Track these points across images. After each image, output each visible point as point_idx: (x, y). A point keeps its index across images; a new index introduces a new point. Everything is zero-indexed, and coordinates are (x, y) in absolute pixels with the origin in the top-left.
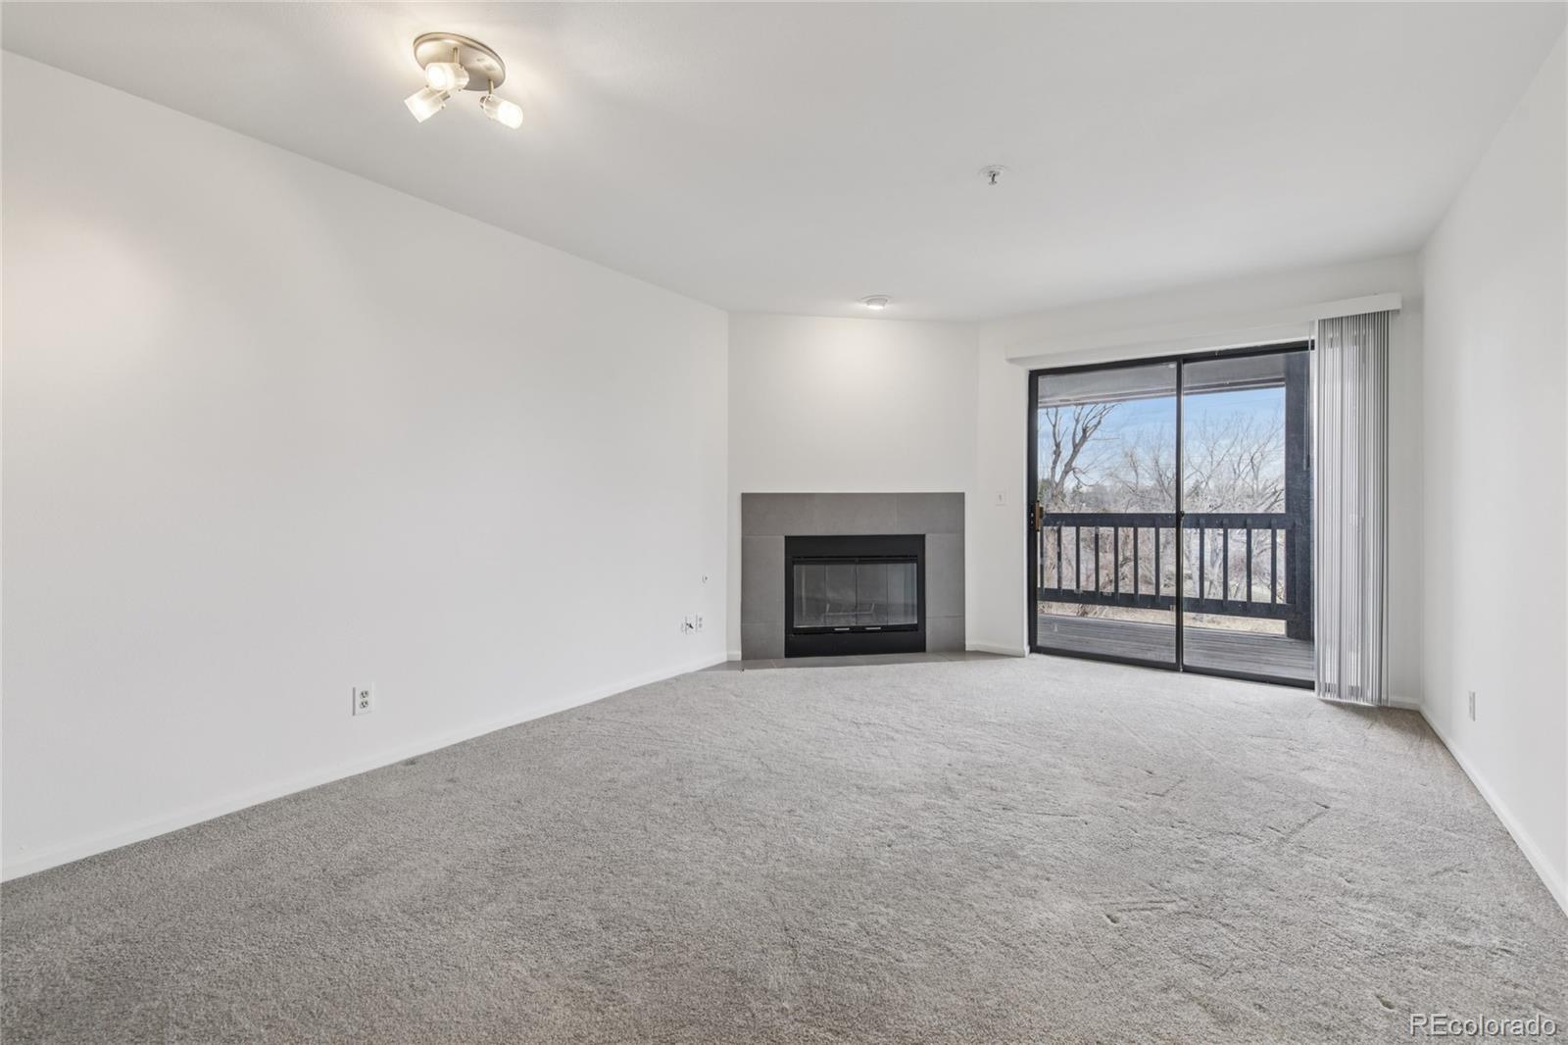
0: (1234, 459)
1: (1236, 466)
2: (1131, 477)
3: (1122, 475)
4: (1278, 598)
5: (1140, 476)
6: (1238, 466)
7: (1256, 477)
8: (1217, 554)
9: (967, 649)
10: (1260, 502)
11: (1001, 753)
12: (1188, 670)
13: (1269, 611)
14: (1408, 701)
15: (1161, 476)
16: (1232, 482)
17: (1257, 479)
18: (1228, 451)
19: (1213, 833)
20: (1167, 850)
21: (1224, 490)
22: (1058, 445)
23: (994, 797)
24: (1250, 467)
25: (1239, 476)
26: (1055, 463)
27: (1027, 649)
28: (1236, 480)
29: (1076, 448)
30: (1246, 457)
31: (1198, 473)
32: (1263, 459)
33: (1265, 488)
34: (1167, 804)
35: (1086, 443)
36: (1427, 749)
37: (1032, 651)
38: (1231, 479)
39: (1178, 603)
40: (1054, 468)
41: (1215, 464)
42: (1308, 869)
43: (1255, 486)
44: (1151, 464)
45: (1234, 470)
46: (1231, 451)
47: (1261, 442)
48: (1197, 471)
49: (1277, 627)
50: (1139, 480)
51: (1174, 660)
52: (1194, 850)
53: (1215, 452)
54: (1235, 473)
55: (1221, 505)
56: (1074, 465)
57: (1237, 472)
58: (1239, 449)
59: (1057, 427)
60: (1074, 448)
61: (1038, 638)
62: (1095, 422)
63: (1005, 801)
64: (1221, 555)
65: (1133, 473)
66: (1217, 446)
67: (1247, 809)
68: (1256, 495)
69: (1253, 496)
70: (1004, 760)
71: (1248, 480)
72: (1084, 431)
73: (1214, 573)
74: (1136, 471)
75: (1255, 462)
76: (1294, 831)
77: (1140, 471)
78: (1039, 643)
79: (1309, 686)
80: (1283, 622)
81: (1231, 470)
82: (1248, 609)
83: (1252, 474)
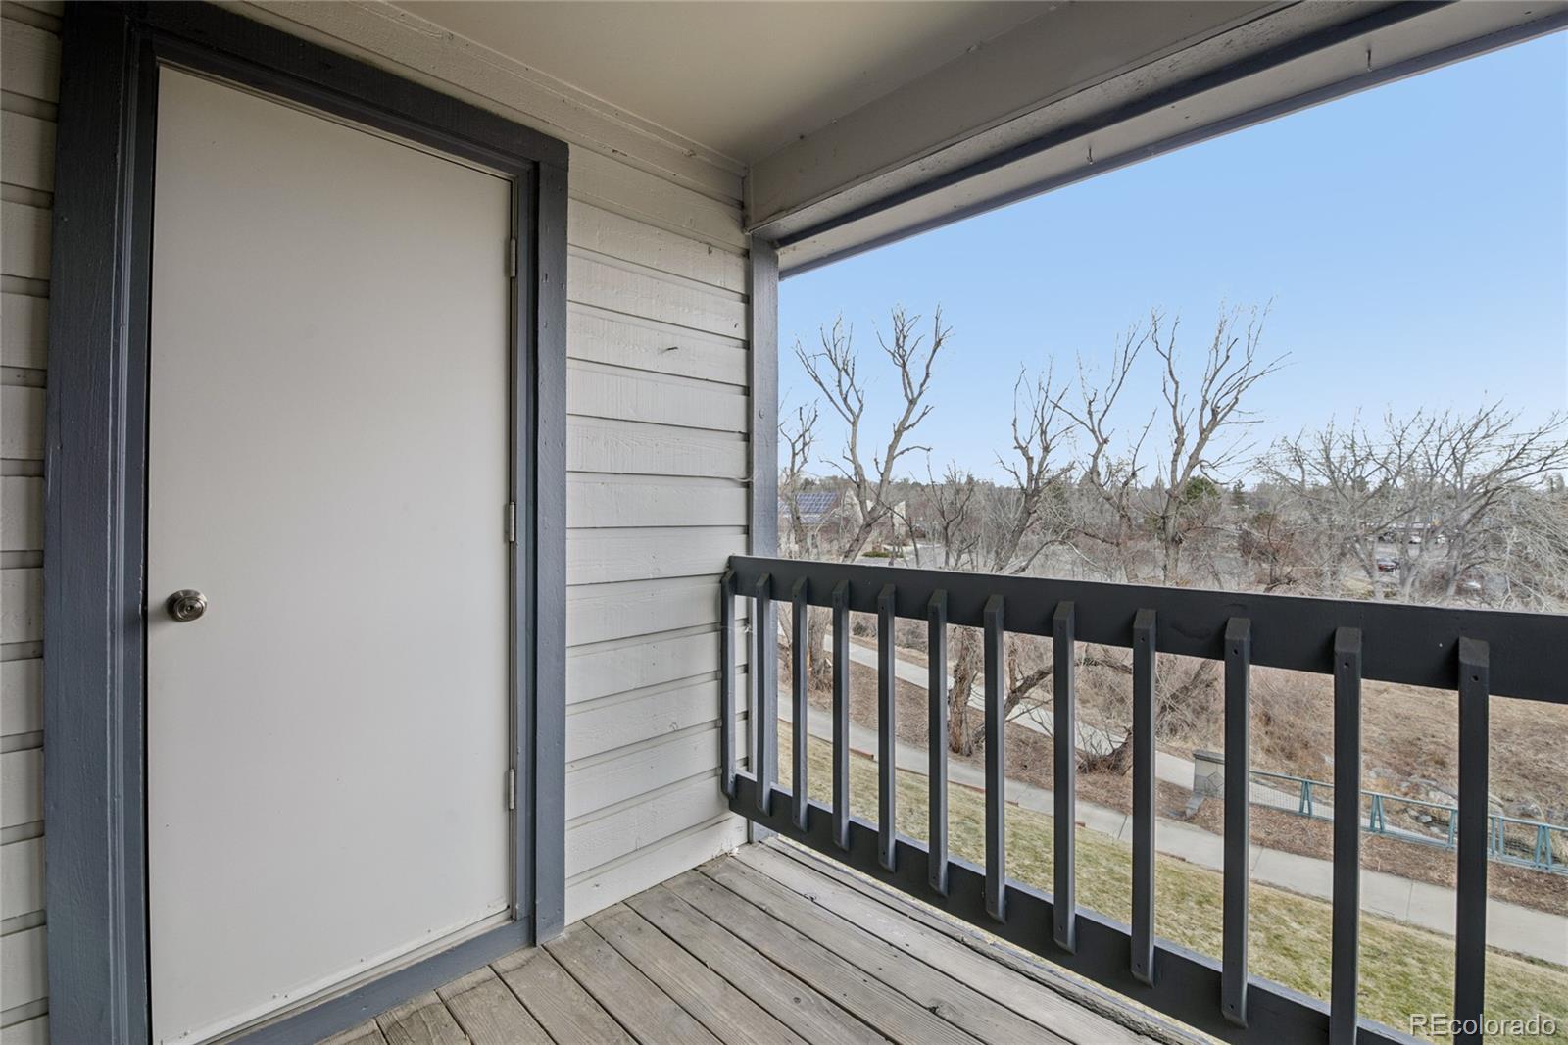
1: (1432, 459)
2: (1295, 475)
5: (1307, 473)
6: (1436, 459)
7: (1459, 473)
10: (1466, 505)
16: (1428, 480)
17: (1461, 476)
22: (1180, 431)
24: (1450, 462)
25: (1437, 472)
26: (1177, 454)
28: (1433, 477)
29: (1204, 434)
30: (1446, 450)
31: (1383, 469)
32: (1469, 452)
33: (1472, 487)
35: (1218, 428)
38: (1427, 476)
40: (1175, 461)
41: (1405, 457)
43: (1459, 485)
45: (1431, 465)
47: (1465, 430)
48: (1382, 466)
54: (1432, 468)
55: (1414, 508)
56: (1201, 456)
57: (1434, 466)
59: (1178, 408)
60: (1201, 434)
62: (1230, 398)
68: (1459, 496)
69: (1455, 497)
71: (1449, 477)
72: (1215, 413)
77: (1307, 467)
81: (1427, 464)
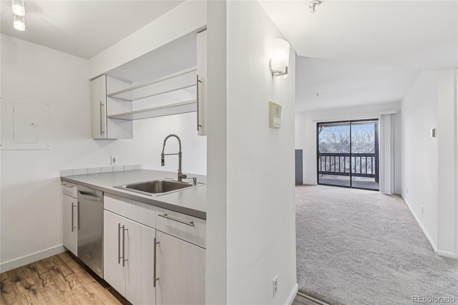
0: (363, 135)
1: (364, 137)
3: (331, 140)
4: (373, 172)
5: (336, 140)
7: (369, 140)
8: (358, 162)
9: (303, 184)
11: (318, 201)
12: (353, 188)
13: (371, 176)
14: (399, 193)
15: (342, 140)
18: (361, 133)
19: (359, 211)
20: (351, 213)
21: (360, 144)
23: (319, 207)
24: (367, 137)
27: (317, 184)
28: (364, 141)
30: (367, 135)
32: (372, 135)
34: (350, 208)
36: (400, 200)
37: (318, 184)
38: (362, 141)
39: (351, 174)
41: (358, 137)
42: (375, 215)
44: (339, 137)
45: (363, 138)
46: (362, 133)
49: (373, 180)
50: (336, 141)
51: (350, 186)
52: (356, 213)
53: (358, 133)
54: (363, 139)
55: (360, 148)
58: (364, 132)
61: (319, 181)
63: (321, 207)
64: (360, 162)
65: (334, 139)
66: (358, 131)
67: (365, 208)
68: (369, 145)
70: (319, 202)
71: (367, 141)
73: (358, 168)
74: (335, 139)
75: (369, 136)
76: (373, 211)
78: (319, 183)
79: (378, 190)
80: (374, 178)
81: (362, 138)
82: (366, 175)
83: (368, 139)
